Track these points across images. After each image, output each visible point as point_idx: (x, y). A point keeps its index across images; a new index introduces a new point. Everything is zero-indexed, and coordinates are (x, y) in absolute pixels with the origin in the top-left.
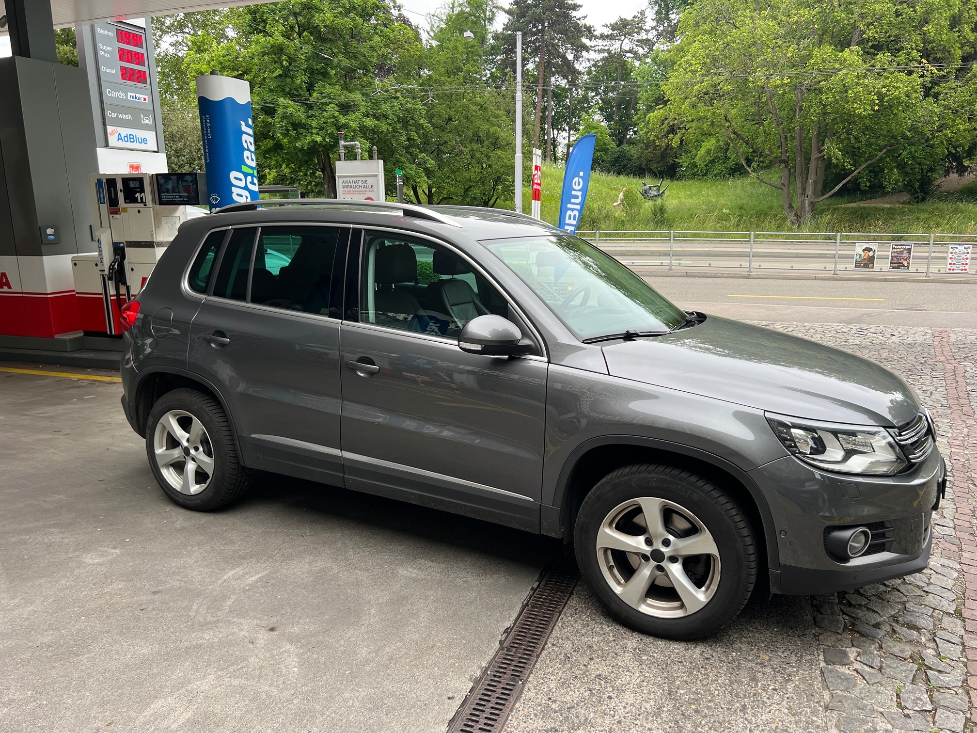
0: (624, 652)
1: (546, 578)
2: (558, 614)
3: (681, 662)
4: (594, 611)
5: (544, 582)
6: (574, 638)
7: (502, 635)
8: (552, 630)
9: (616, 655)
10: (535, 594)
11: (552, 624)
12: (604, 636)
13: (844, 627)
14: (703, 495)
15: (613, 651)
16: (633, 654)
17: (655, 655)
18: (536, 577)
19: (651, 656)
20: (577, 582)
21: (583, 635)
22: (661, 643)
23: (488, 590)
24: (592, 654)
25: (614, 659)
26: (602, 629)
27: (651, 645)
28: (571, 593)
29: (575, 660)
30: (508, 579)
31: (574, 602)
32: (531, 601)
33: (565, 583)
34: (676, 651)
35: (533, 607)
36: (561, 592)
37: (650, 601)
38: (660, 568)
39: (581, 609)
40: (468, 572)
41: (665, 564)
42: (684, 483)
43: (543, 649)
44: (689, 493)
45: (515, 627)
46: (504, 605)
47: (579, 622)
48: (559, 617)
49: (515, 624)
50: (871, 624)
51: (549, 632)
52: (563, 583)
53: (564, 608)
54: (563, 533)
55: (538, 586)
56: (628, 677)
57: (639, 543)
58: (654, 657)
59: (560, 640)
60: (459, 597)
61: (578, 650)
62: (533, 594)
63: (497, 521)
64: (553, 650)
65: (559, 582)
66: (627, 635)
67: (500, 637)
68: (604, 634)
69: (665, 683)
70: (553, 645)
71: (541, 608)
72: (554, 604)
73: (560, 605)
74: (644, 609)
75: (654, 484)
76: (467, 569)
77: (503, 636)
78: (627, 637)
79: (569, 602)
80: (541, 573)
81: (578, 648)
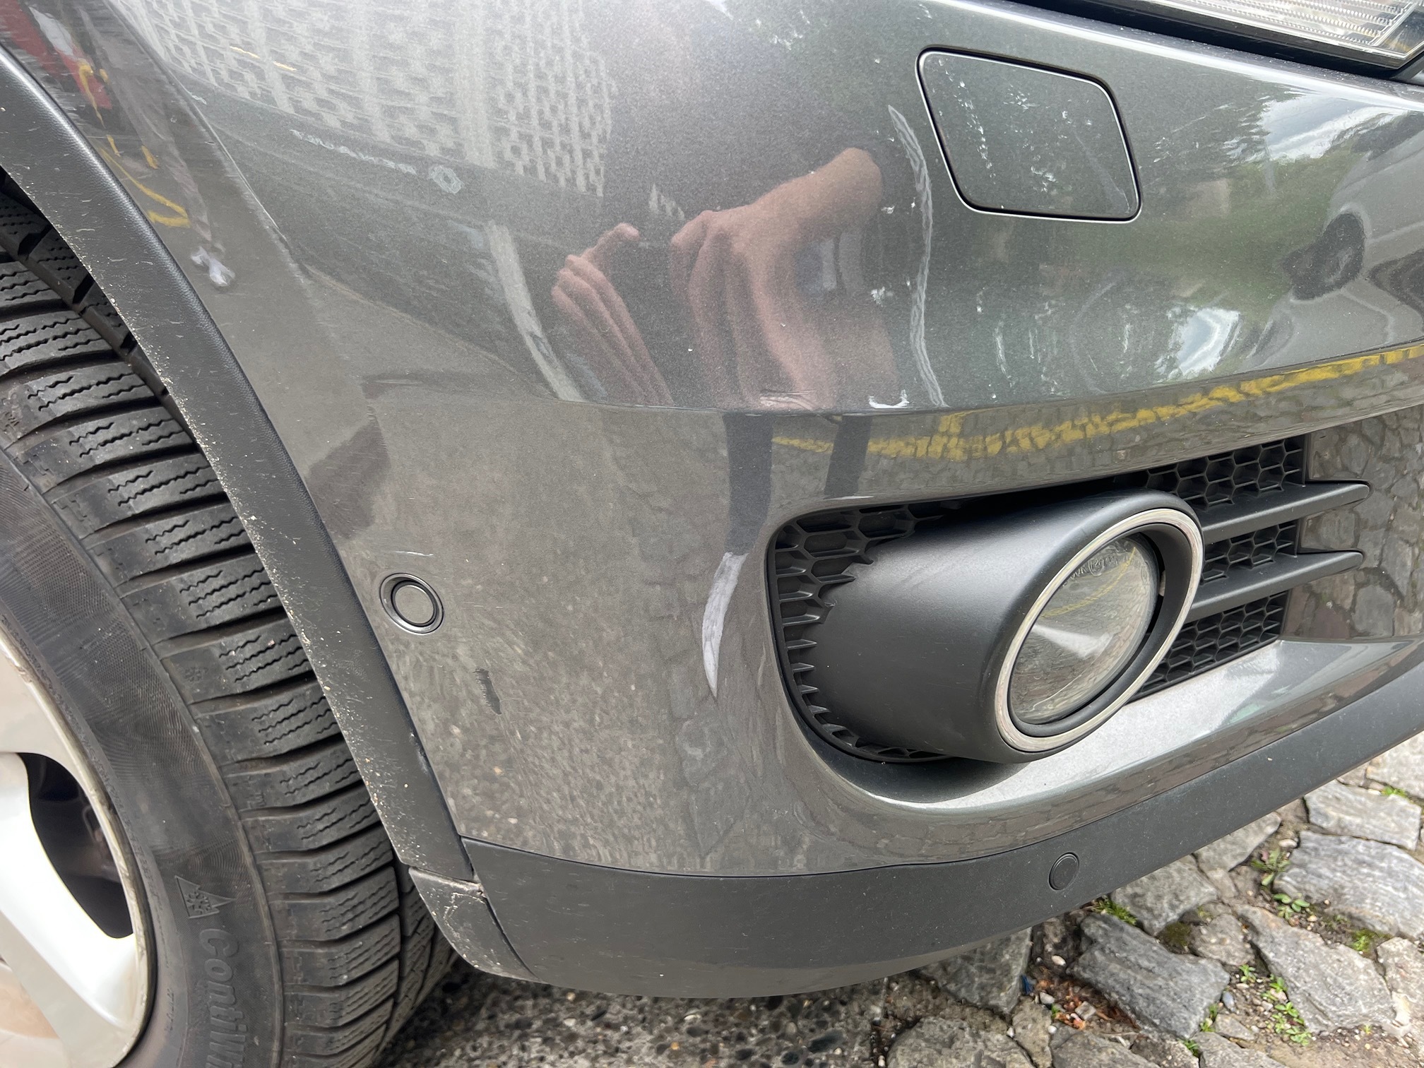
13: (1031, 959)
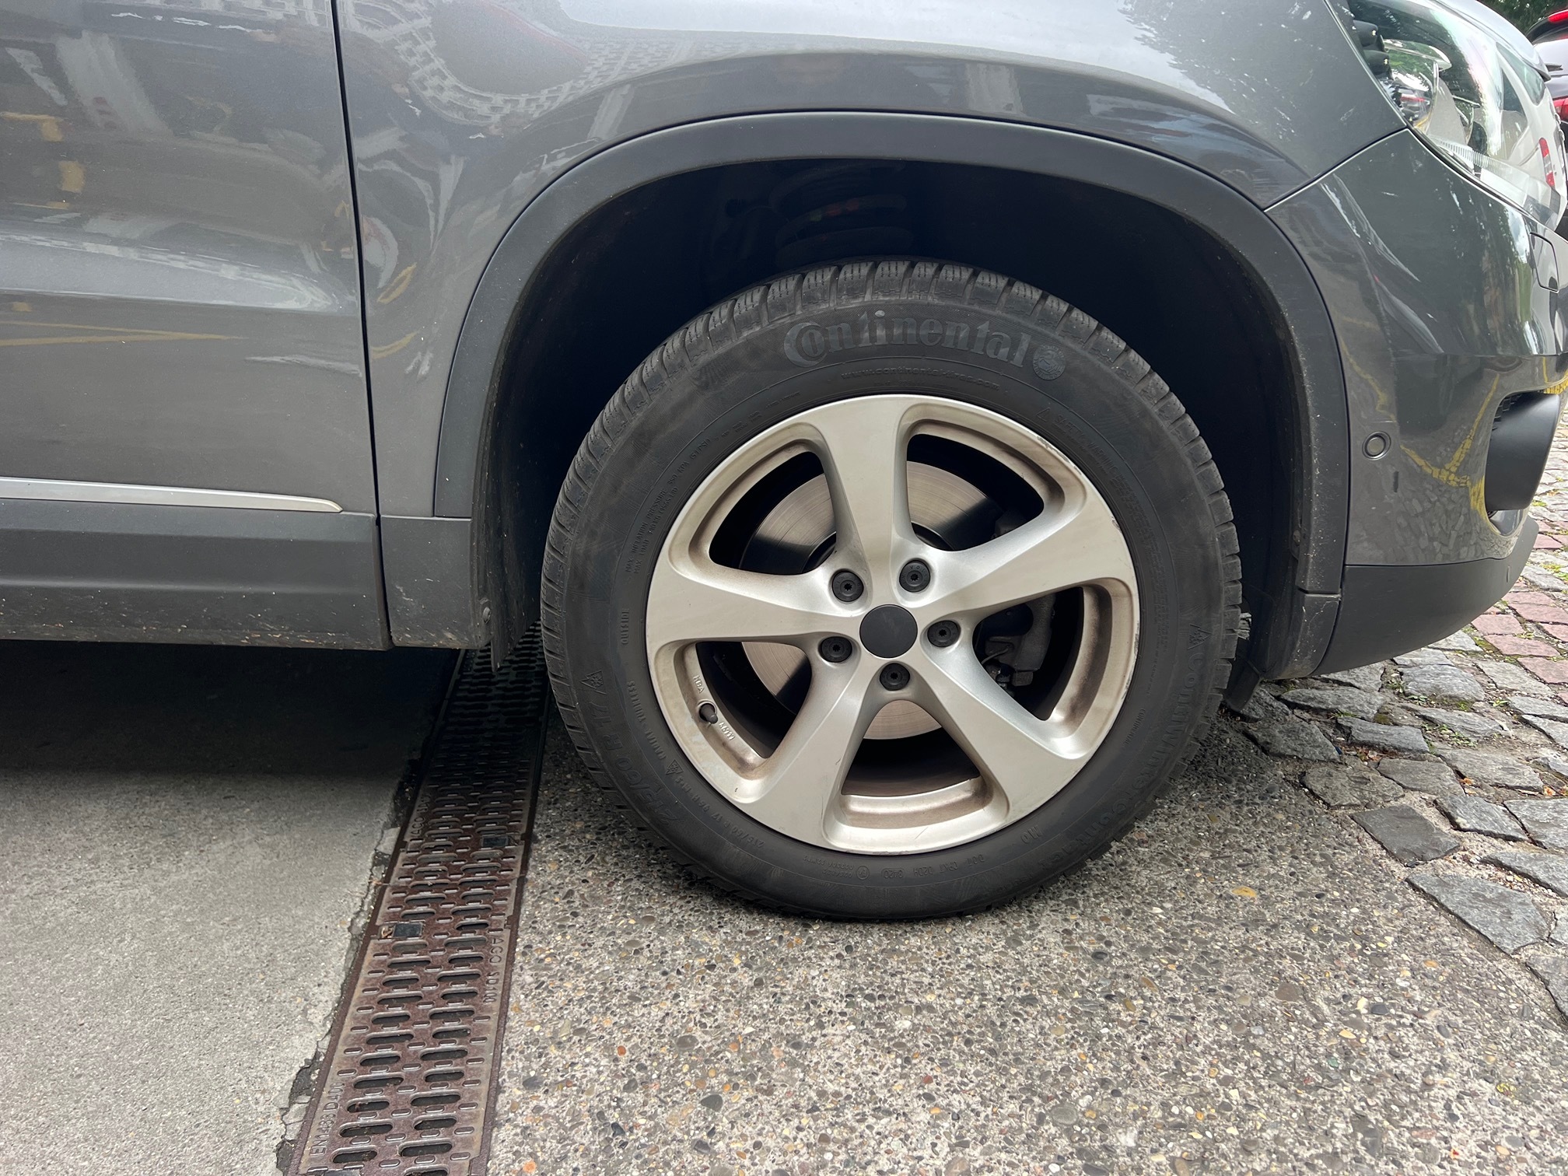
0: (820, 1025)
1: (421, 806)
2: (507, 933)
3: (1029, 1000)
4: (636, 884)
5: (415, 825)
6: (608, 1025)
7: (285, 1111)
8: (503, 1016)
9: (797, 1045)
10: (394, 879)
11: (493, 986)
12: (713, 976)
14: (1077, 347)
15: (779, 1034)
16: (853, 1020)
17: (930, 998)
18: (385, 811)
19: (919, 1009)
20: (535, 795)
21: (634, 998)
22: (918, 941)
23: (189, 913)
24: (705, 1076)
25: (798, 1074)
26: (694, 946)
27: (893, 963)
28: (529, 839)
29: (650, 1134)
30: (272, 847)
31: (553, 867)
32: (383, 909)
33: (495, 809)
34: (986, 958)
35: (399, 932)
36: (489, 843)
37: (859, 803)
38: (895, 676)
39: (584, 889)
40: (95, 861)
41: (915, 657)
42: (998, 312)
43: (491, 1121)
44: (1024, 346)
45: (341, 1048)
46: (272, 960)
47: (599, 943)
48: (513, 944)
49: (335, 1032)
50: (1371, 716)
51: (492, 1023)
52: (485, 811)
53: (519, 903)
54: (488, 623)
55: (400, 844)
56: (896, 1144)
57: (812, 596)
58: (930, 1008)
59: (553, 1051)
60: (56, 980)
61: (639, 1075)
62: (387, 879)
63: (181, 633)
64: (537, 1109)
65: (472, 810)
66: (790, 945)
67: (276, 1127)
68: (711, 967)
69: (1041, 1119)
70: (530, 1084)
71: (431, 929)
72: (476, 898)
73: (502, 896)
74: (850, 838)
75: (880, 333)
76: (87, 849)
77: (291, 1118)
78: (795, 952)
79: (531, 875)
80: (401, 789)
81: (641, 1067)
